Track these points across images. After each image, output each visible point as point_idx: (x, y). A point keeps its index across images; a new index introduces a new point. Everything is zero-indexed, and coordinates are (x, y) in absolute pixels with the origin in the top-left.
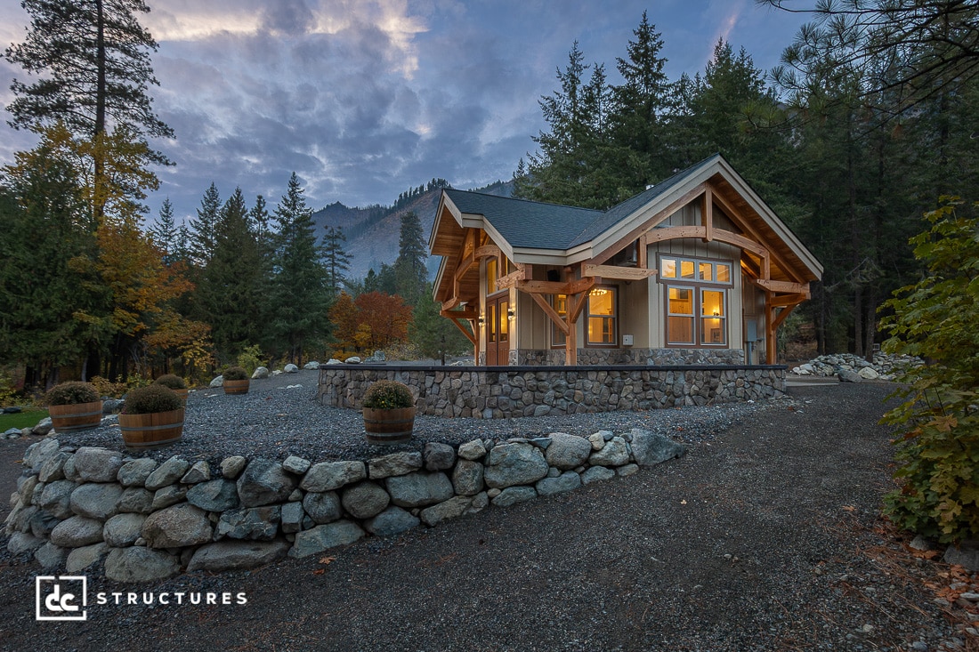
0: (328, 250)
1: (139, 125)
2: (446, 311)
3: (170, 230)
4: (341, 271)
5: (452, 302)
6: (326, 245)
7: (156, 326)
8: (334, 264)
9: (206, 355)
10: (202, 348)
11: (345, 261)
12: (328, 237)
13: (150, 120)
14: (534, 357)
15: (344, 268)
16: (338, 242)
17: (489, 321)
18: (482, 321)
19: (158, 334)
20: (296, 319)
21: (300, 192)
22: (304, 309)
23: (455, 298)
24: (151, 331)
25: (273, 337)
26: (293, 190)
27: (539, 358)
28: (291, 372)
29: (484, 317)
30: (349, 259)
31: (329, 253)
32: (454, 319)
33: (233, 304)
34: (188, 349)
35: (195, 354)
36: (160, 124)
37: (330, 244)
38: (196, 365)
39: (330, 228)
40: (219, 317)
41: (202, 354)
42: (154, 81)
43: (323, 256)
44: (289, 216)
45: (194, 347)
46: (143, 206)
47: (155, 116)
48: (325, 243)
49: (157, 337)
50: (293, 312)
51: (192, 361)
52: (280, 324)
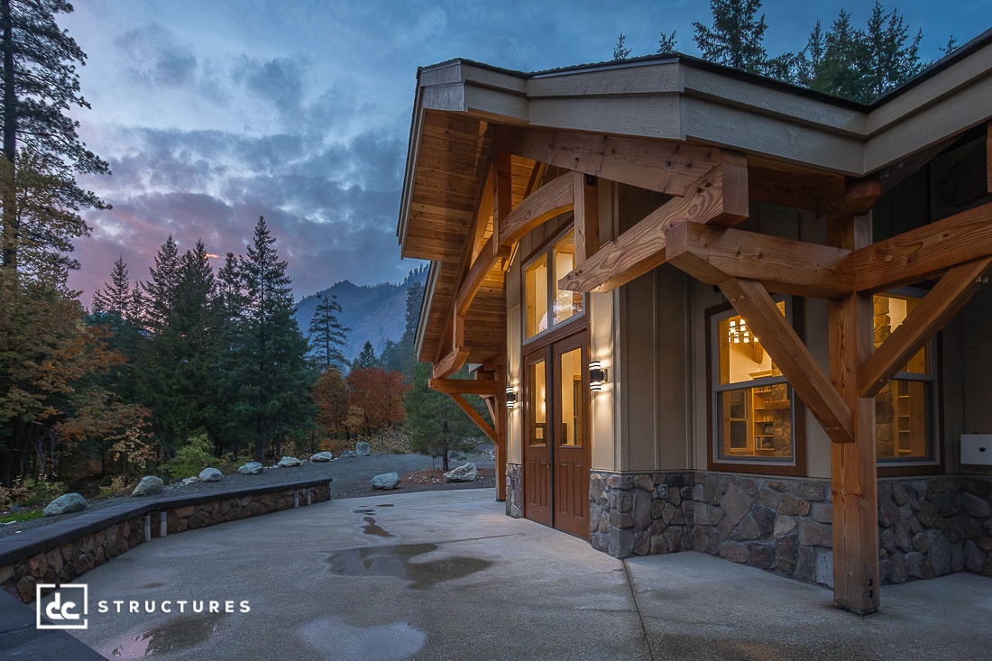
0: (322, 322)
1: (64, 157)
2: (441, 378)
3: (124, 295)
4: (338, 347)
5: (450, 360)
6: (320, 317)
7: (71, 412)
8: (328, 338)
9: (143, 447)
10: (138, 438)
11: (341, 335)
12: (322, 308)
13: (76, 150)
14: (662, 490)
15: (340, 342)
16: (334, 313)
17: (528, 396)
18: (512, 397)
19: (73, 422)
20: (264, 400)
21: (269, 242)
22: (274, 387)
23: (455, 350)
24: (64, 416)
25: (233, 424)
26: (261, 239)
27: (676, 494)
28: (209, 481)
29: (516, 389)
30: (345, 333)
31: (322, 326)
32: (456, 396)
33: (189, 384)
34: (120, 440)
35: (128, 446)
36: (89, 155)
37: (323, 316)
38: (130, 460)
39: (323, 298)
40: (169, 399)
41: (138, 447)
42: (82, 102)
43: (316, 329)
44: (256, 272)
45: (127, 439)
46: (72, 260)
47: (81, 144)
48: (317, 314)
49: (71, 426)
50: (260, 392)
51: (124, 456)
52: (242, 407)
